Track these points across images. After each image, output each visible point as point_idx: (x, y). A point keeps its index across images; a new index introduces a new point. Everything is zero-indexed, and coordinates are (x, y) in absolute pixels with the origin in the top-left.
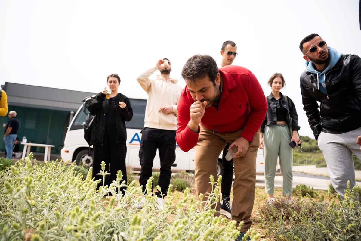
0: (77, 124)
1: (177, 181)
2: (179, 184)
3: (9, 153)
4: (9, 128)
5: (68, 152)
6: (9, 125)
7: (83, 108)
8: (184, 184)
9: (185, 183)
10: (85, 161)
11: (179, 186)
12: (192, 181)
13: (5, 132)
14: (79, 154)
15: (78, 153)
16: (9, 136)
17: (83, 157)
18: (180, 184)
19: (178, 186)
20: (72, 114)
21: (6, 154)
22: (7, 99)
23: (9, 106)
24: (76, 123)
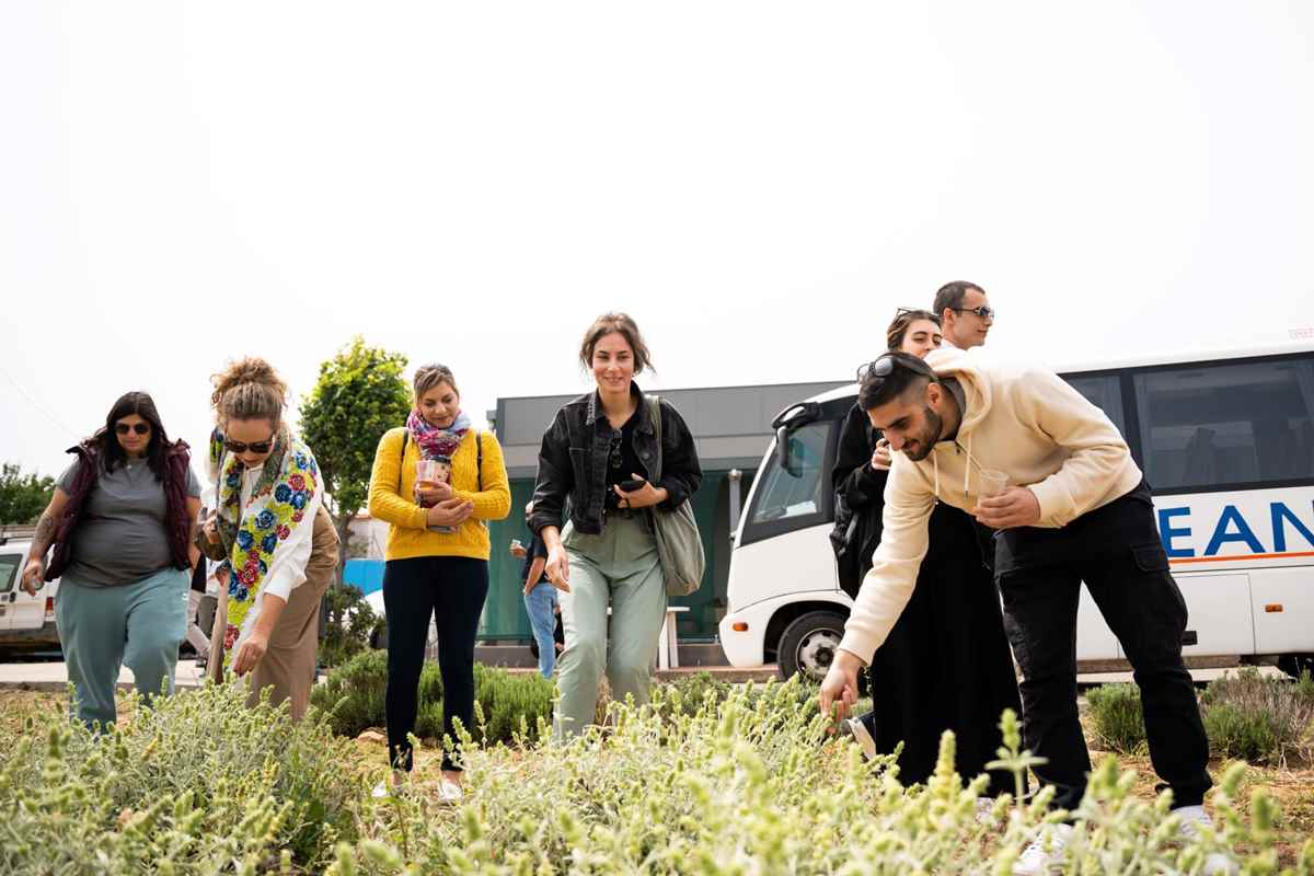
0: (764, 516)
1: (1225, 715)
2: (1235, 728)
3: (547, 651)
4: (535, 561)
5: (745, 627)
6: (535, 553)
7: (780, 452)
8: (1258, 724)
9: (1264, 724)
10: (812, 656)
11: (1236, 734)
12: (1292, 710)
13: (525, 575)
14: (786, 633)
15: (785, 628)
16: (537, 589)
17: (806, 643)
18: (1241, 725)
19: (1231, 736)
20: (736, 478)
21: (535, 651)
22: (501, 456)
23: (512, 482)
24: (761, 512)
